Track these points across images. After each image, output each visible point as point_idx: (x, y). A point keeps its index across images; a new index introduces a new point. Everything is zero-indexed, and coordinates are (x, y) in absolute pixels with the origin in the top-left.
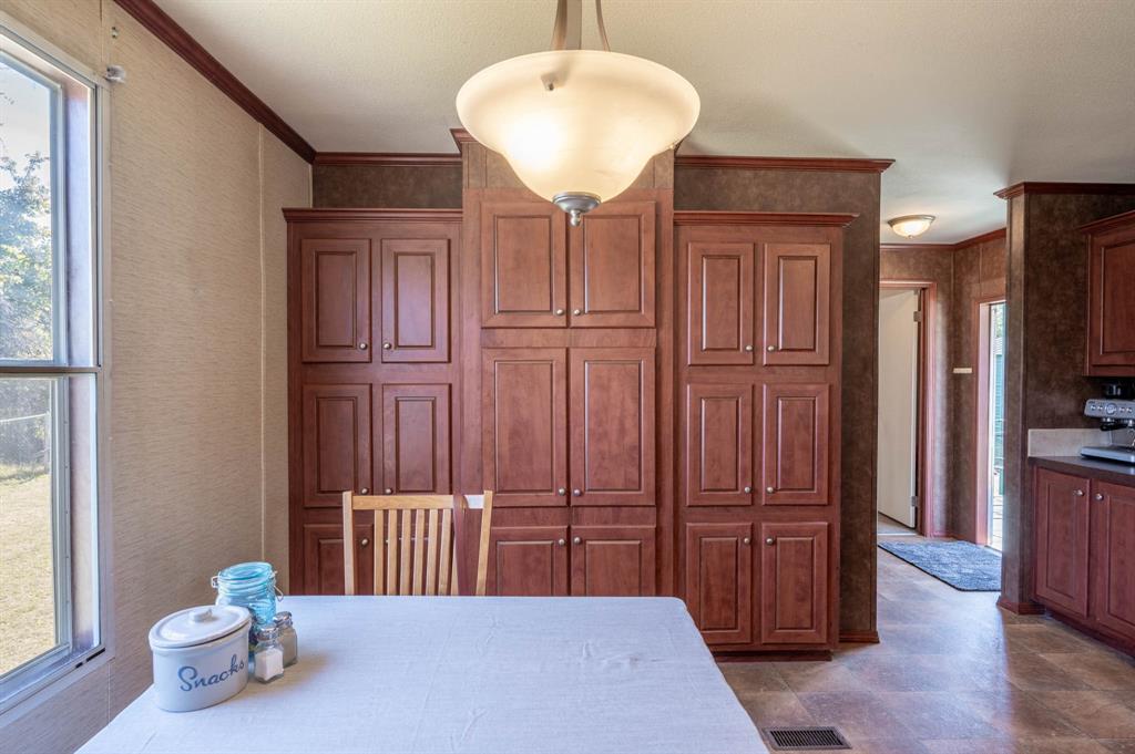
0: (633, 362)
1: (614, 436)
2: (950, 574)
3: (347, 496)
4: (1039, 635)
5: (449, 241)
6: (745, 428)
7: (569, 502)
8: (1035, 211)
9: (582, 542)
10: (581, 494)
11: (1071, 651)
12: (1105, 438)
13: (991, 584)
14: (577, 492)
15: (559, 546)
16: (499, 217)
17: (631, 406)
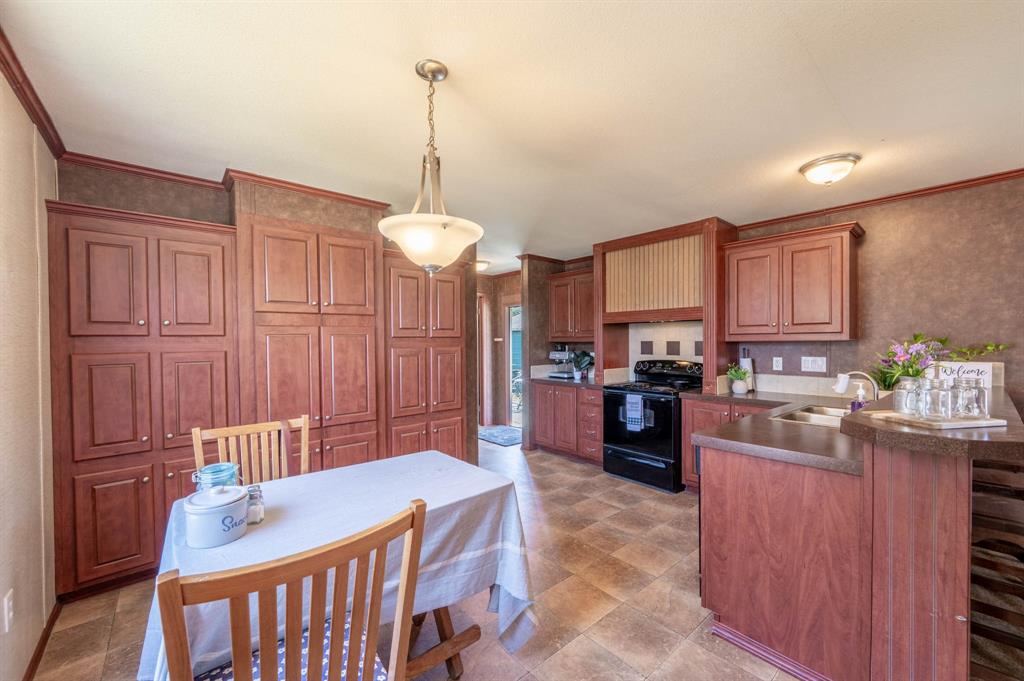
0: (361, 336)
1: (351, 380)
2: (499, 440)
3: (196, 432)
4: (538, 457)
5: (223, 247)
6: (422, 372)
7: (321, 424)
8: (532, 268)
9: (331, 448)
10: (330, 419)
11: (549, 460)
12: (555, 368)
13: (517, 441)
14: (327, 417)
15: (316, 453)
16: (268, 236)
17: (361, 362)
